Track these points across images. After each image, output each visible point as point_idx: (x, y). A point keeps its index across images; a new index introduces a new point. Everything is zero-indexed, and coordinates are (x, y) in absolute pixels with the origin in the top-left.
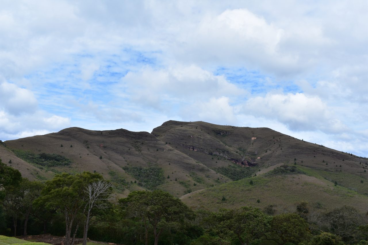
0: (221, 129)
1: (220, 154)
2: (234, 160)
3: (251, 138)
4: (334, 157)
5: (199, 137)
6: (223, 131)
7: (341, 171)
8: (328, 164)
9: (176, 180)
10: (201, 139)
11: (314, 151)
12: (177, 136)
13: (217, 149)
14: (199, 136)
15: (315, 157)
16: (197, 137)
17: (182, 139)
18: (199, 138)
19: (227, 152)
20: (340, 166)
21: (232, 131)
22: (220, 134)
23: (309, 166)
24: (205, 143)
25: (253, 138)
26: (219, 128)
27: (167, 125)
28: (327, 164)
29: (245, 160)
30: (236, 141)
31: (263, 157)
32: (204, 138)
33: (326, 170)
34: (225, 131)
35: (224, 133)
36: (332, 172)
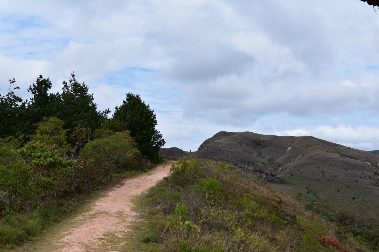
0: (263, 139)
1: (244, 166)
2: (259, 171)
3: (287, 148)
5: (230, 149)
6: (263, 142)
7: (332, 181)
10: (230, 151)
12: (210, 149)
13: (242, 162)
14: (229, 148)
15: (318, 167)
16: (227, 150)
17: (213, 153)
18: (229, 151)
19: (253, 164)
20: (336, 176)
21: (272, 141)
22: (261, 145)
23: (304, 177)
24: (233, 155)
25: (289, 148)
28: (323, 175)
29: (268, 171)
30: (271, 152)
31: (283, 168)
32: (234, 150)
33: (319, 180)
34: (266, 142)
35: (265, 144)
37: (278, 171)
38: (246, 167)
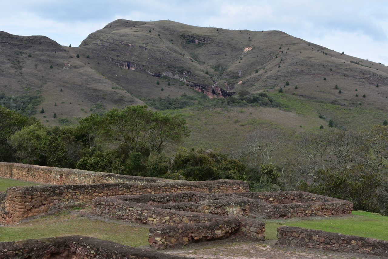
0: (197, 33)
1: (174, 75)
2: (199, 86)
3: (242, 49)
4: (363, 80)
5: (144, 45)
6: (198, 37)
7: (360, 104)
8: (342, 91)
9: (55, 116)
10: (146, 49)
11: (331, 70)
12: (106, 44)
13: (169, 67)
14: (144, 43)
15: (325, 79)
16: (140, 46)
17: (113, 50)
18: (143, 48)
19: (188, 72)
20: (364, 96)
21: (215, 36)
22: (194, 42)
23: (305, 96)
24: (152, 56)
25: (247, 49)
26: (194, 32)
27: (110, 27)
28: (340, 92)
29: (217, 87)
30: (215, 54)
31: (248, 80)
32: (152, 47)
33: (334, 102)
34: (202, 37)
35: (201, 41)
36: (344, 105)
37: (236, 86)
38: (177, 76)
